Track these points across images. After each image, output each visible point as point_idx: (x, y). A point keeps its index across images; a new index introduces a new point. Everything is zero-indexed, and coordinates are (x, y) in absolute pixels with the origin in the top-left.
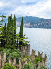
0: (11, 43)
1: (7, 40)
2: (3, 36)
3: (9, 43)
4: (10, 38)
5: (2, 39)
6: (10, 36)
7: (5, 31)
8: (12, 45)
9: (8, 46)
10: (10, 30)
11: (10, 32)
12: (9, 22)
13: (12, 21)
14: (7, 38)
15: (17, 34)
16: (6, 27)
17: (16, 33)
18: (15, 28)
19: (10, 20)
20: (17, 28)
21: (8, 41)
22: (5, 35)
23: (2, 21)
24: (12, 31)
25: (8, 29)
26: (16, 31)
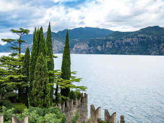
0: (41, 92)
1: (31, 87)
3: (37, 94)
4: (38, 82)
5: (20, 83)
6: (39, 76)
7: (26, 66)
8: (43, 97)
9: (35, 100)
10: (38, 64)
11: (38, 67)
12: (37, 44)
13: (43, 41)
14: (32, 81)
15: (56, 71)
16: (29, 56)
17: (52, 70)
18: (51, 57)
19: (39, 39)
20: (56, 57)
21: (33, 89)
22: (28, 75)
23: (20, 41)
24: (43, 66)
25: (34, 60)
26: (53, 65)
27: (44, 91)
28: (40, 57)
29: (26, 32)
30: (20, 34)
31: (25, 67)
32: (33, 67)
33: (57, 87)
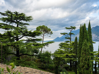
0: (86, 66)
1: (79, 61)
2: (74, 54)
3: (83, 66)
4: (84, 58)
5: (72, 59)
6: (84, 55)
8: (87, 69)
9: (82, 70)
12: (82, 34)
13: (86, 32)
14: (79, 58)
15: (95, 52)
16: (77, 42)
17: (92, 51)
18: (92, 43)
19: (83, 31)
20: (94, 43)
21: (81, 63)
23: (71, 34)
24: (87, 48)
25: (81, 44)
26: (93, 48)
27: (88, 65)
28: (85, 42)
29: (74, 28)
30: (70, 30)
31: (74, 49)
32: (80, 49)
33: (96, 63)
